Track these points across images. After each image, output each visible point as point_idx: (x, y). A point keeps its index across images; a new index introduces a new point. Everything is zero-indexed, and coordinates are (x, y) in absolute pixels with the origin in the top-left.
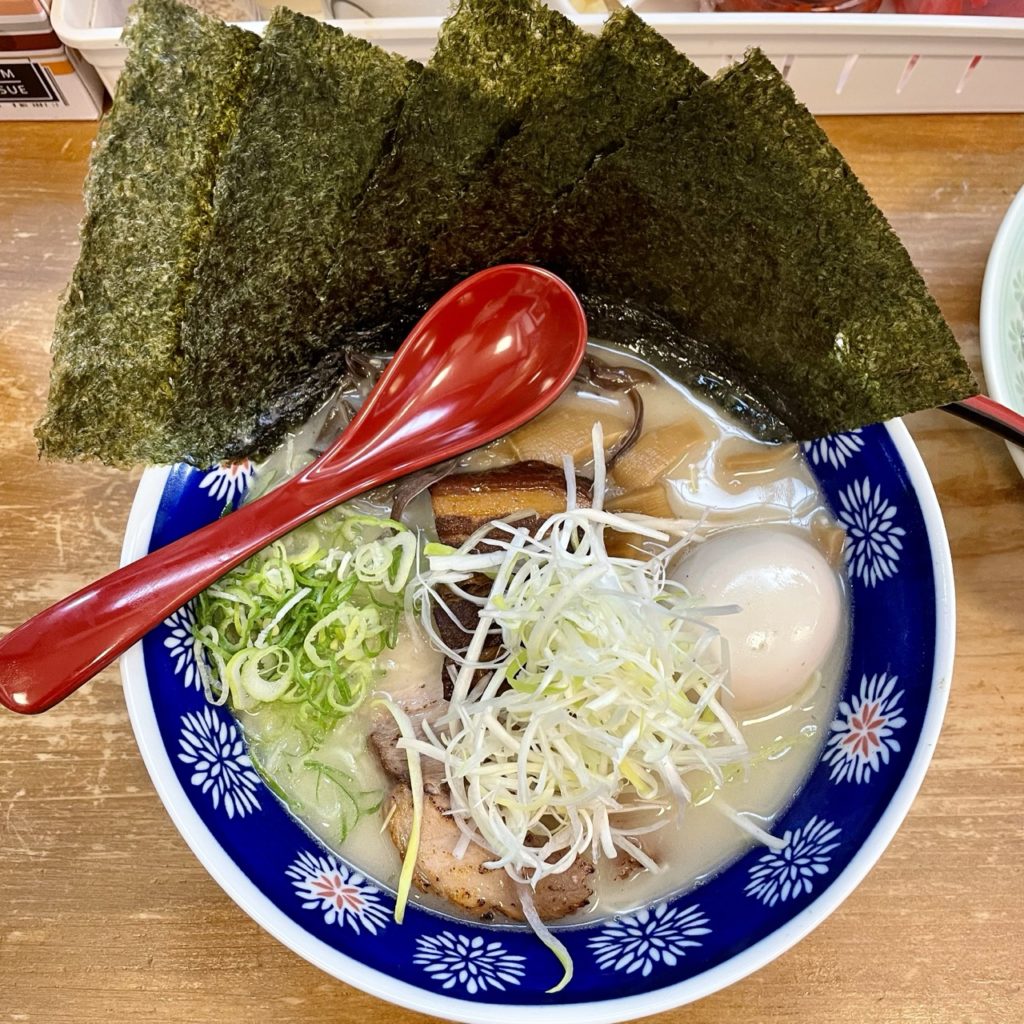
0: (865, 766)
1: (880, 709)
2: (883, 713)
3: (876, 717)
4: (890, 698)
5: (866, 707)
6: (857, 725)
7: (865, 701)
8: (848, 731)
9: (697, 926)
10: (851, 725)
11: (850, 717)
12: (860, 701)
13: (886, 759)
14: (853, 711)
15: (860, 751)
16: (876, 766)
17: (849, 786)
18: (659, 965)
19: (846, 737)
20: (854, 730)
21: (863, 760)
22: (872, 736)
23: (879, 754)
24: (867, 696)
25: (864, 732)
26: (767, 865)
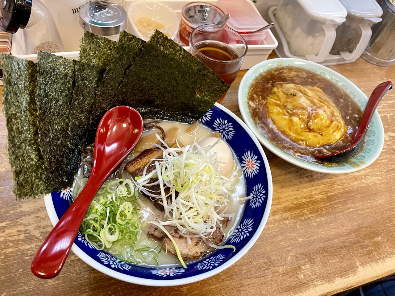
0: (256, 170)
1: (250, 158)
2: (252, 158)
3: (251, 160)
4: (251, 155)
5: (247, 161)
6: (248, 165)
7: (246, 160)
8: (247, 168)
9: (250, 221)
10: (247, 166)
11: (245, 165)
12: (245, 161)
13: (259, 165)
14: (245, 164)
15: (252, 169)
16: (258, 168)
17: (256, 176)
18: (249, 232)
19: (247, 169)
20: (248, 167)
21: (254, 169)
22: (253, 164)
23: (257, 166)
24: (246, 159)
25: (250, 165)
26: (252, 202)
